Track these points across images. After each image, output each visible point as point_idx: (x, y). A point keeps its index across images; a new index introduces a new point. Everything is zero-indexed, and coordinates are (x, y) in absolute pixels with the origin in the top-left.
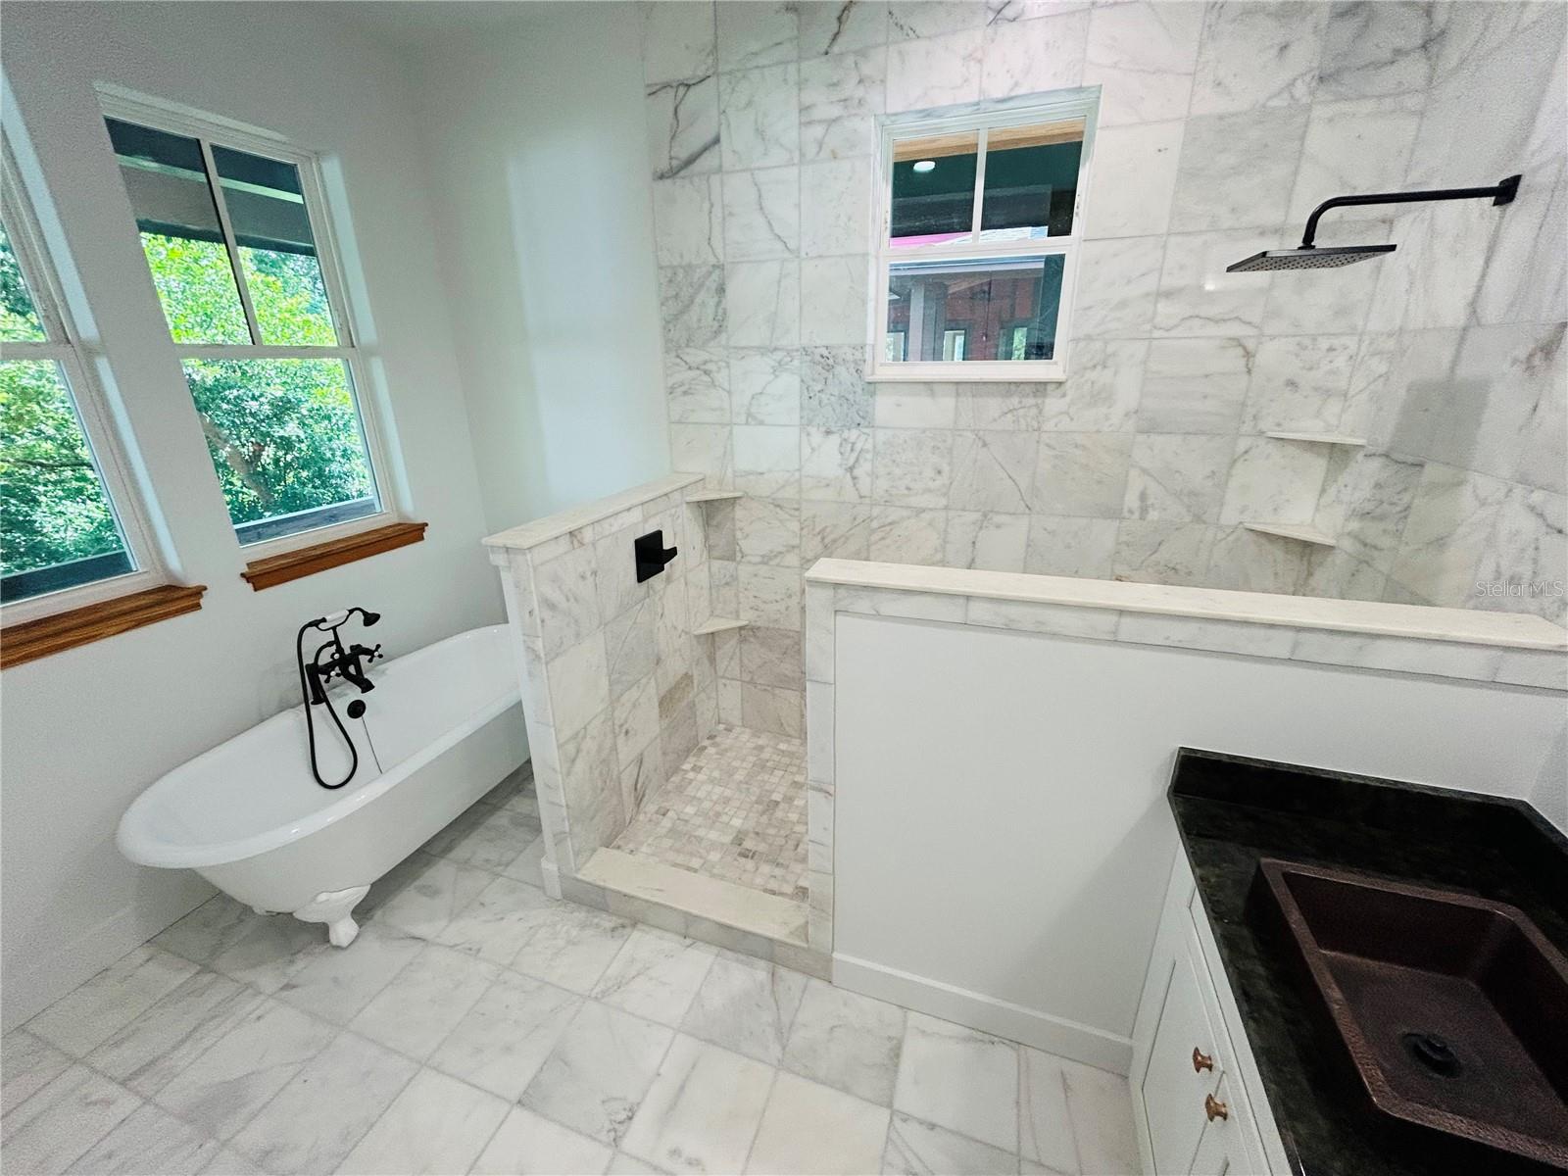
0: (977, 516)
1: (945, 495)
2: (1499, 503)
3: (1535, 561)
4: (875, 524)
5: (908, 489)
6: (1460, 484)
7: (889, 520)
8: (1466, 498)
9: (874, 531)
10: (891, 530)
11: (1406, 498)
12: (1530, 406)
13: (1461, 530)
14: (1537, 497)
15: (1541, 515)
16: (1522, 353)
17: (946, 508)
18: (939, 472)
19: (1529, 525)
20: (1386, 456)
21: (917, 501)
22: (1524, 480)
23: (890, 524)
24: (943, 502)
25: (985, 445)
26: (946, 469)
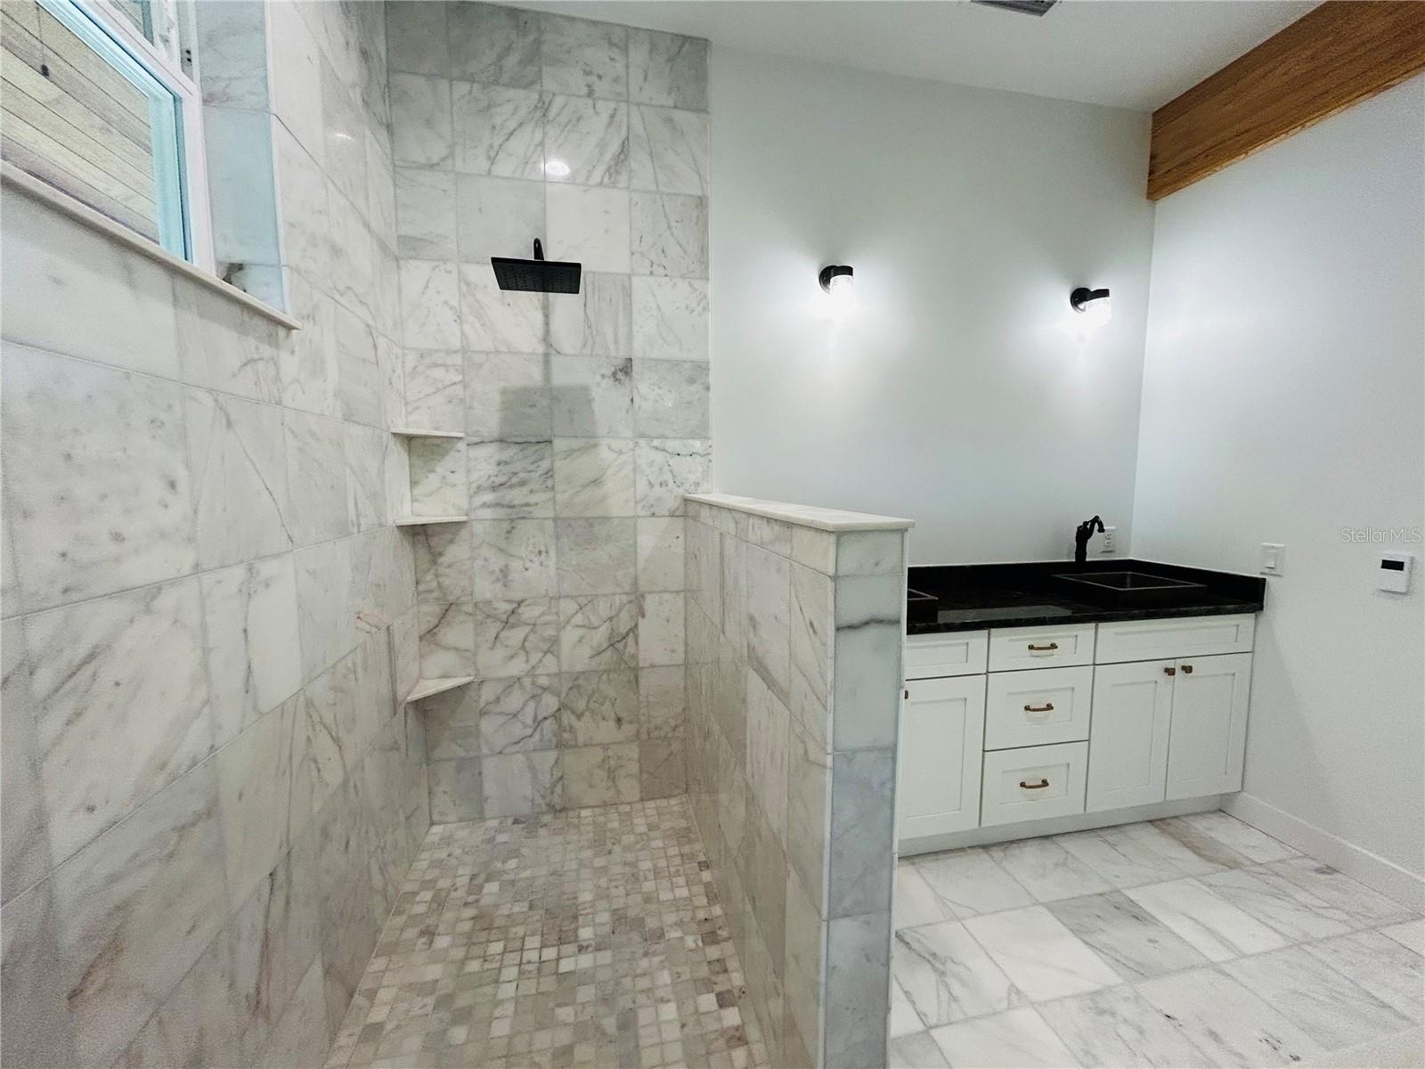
0: (239, 573)
1: (190, 540)
2: (633, 450)
3: (671, 471)
4: (44, 680)
5: (118, 537)
6: (595, 446)
7: (83, 650)
8: (605, 453)
9: (46, 704)
10: (94, 677)
11: (545, 464)
12: (628, 400)
13: (610, 471)
14: (656, 443)
15: (664, 450)
16: (608, 371)
17: (197, 569)
18: (172, 485)
19: (659, 457)
20: (501, 441)
21: (139, 570)
22: (643, 436)
23: (91, 657)
24: (187, 558)
25: (229, 424)
26: (181, 474)
